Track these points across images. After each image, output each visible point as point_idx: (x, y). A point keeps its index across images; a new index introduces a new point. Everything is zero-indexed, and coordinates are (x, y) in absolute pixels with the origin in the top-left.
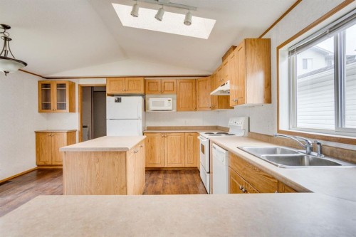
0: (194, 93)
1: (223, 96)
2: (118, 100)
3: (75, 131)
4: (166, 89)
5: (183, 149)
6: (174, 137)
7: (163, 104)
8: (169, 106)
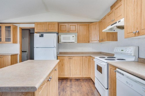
0: (88, 32)
1: (110, 33)
2: (42, 36)
3: (17, 55)
4: (71, 30)
5: (82, 66)
6: (76, 59)
7: (69, 38)
8: (73, 40)
